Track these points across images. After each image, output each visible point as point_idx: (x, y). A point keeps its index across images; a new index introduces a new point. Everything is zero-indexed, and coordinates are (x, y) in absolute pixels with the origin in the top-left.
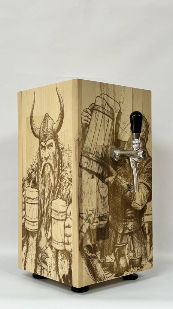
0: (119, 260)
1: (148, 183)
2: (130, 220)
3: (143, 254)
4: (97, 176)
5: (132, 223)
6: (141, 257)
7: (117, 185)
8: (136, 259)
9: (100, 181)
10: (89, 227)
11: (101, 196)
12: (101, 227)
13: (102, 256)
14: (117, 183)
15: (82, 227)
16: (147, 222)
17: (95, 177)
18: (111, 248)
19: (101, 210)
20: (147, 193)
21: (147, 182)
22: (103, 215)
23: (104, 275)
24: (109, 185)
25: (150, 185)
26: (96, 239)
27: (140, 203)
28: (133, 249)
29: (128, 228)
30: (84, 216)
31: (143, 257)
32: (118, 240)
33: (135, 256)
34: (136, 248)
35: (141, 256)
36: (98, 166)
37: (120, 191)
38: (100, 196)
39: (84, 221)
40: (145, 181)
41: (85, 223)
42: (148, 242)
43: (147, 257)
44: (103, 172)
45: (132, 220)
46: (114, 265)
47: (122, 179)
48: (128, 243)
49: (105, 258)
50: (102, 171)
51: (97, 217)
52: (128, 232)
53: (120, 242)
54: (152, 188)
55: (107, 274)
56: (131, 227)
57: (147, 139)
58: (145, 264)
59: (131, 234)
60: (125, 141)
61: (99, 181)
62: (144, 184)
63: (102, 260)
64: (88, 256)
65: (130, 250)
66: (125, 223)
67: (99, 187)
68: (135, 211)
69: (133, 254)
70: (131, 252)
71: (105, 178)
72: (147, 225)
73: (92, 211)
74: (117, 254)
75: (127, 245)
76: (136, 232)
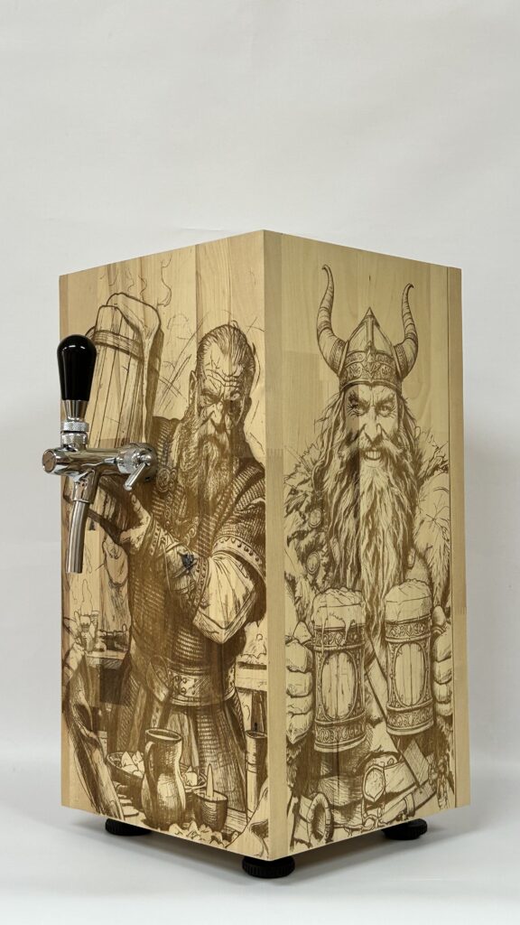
0: (157, 780)
1: (251, 554)
2: (189, 669)
3: (233, 796)
4: (101, 525)
5: (195, 680)
6: (227, 802)
7: (152, 554)
8: (208, 801)
9: (109, 539)
10: (84, 657)
11: (111, 580)
12: (110, 665)
13: (112, 748)
14: (152, 547)
15: (67, 654)
16: (248, 691)
17: (97, 525)
18: (134, 735)
19: (110, 618)
20: (247, 589)
21: (247, 550)
22: (115, 634)
23: (116, 804)
24: (131, 552)
25: (260, 562)
26: (98, 695)
27: (222, 619)
28: (197, 764)
29: (185, 692)
30: (74, 626)
31: (231, 804)
32: (153, 717)
33: (205, 788)
34: (207, 764)
35: (225, 799)
36: (104, 498)
37: (160, 571)
38: (107, 580)
39: (72, 640)
40: (240, 546)
41: (75, 646)
42: (250, 761)
43: (246, 812)
44: (115, 515)
45: (196, 670)
46: (143, 787)
47: (166, 537)
48: (182, 739)
49: (121, 758)
50: (113, 510)
51: (101, 637)
52: (183, 704)
53: (160, 727)
54: (264, 574)
55: (125, 805)
56: (193, 689)
57: (248, 402)
58: (240, 833)
59: (191, 712)
60: (175, 421)
61: (105, 538)
62: (238, 558)
63: (112, 759)
64: (81, 734)
65: (188, 762)
66: (175, 674)
67: (106, 555)
68: (206, 641)
69: (198, 781)
70: (193, 771)
71: (122, 531)
72: (246, 702)
73: (89, 616)
74: (151, 759)
75: (180, 744)
76: (209, 711)
